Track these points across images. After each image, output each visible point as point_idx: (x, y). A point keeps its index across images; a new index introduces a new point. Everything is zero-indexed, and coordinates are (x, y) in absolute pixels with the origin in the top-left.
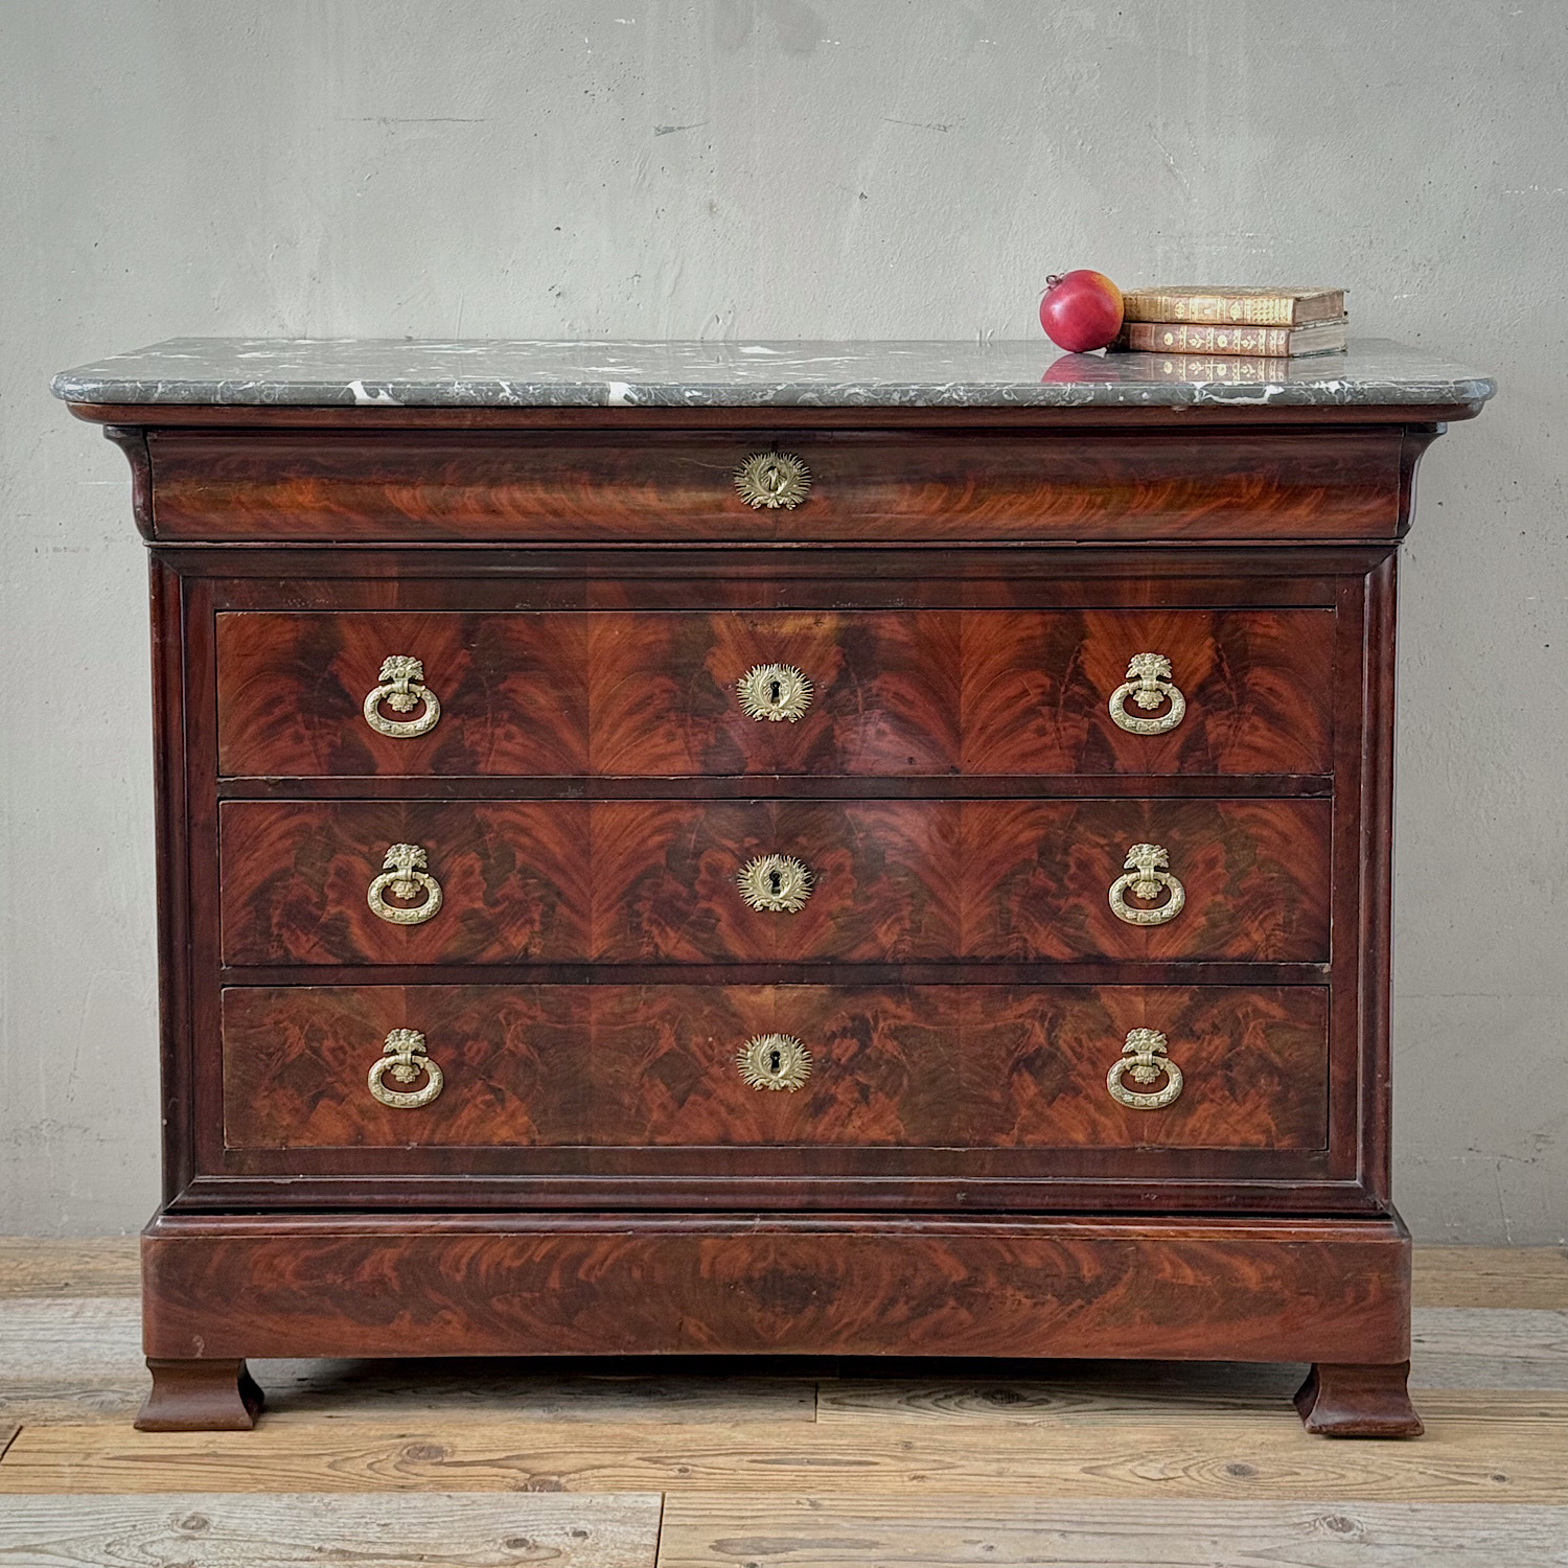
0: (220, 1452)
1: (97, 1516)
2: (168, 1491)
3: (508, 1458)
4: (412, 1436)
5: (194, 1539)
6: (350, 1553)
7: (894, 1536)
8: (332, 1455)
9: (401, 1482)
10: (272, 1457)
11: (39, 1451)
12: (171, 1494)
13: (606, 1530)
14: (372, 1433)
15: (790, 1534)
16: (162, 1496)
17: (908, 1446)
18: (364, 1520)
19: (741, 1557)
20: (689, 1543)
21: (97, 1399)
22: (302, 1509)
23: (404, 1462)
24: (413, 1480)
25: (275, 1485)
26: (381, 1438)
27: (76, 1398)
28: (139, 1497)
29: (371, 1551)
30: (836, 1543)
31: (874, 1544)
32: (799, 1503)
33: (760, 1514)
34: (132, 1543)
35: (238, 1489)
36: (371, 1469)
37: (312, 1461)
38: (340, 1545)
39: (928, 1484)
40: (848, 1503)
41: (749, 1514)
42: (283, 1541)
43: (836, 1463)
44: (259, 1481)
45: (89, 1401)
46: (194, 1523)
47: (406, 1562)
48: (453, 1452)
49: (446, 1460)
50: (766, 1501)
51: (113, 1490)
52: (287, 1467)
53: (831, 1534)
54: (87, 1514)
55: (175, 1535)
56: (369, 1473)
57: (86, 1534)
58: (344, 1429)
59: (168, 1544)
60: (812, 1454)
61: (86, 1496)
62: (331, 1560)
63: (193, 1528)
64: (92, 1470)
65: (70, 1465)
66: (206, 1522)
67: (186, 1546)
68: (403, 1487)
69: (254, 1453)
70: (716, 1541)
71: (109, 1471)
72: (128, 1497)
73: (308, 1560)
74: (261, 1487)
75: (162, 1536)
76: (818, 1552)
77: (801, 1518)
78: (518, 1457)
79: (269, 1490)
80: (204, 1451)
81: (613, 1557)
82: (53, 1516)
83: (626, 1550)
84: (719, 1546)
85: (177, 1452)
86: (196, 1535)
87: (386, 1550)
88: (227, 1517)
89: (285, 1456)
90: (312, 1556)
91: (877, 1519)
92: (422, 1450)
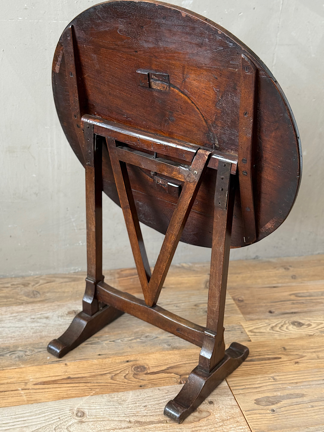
0: (72, 376)
1: (44, 415)
2: (63, 398)
3: (168, 369)
4: (131, 361)
5: (84, 422)
6: (141, 422)
7: (306, 390)
8: (109, 373)
9: (140, 384)
10: (90, 377)
11: (8, 383)
12: (64, 400)
13: (218, 400)
14: (117, 361)
15: (275, 394)
16: (62, 401)
17: (285, 349)
18: (137, 405)
19: (267, 407)
20: (247, 402)
21: (16, 355)
22: (113, 401)
23: (135, 374)
24: (143, 383)
25: (97, 390)
26: (121, 363)
27: (8, 355)
28: (53, 402)
29: (148, 420)
30: (291, 396)
31: (303, 396)
32: (270, 379)
33: (260, 385)
34: (63, 427)
35: (87, 394)
36: (126, 379)
37: (104, 377)
38: (136, 419)
39: (301, 365)
40: (283, 377)
41: (257, 386)
42: (115, 419)
43: (269, 359)
44: (91, 389)
45: (14, 356)
46: (79, 414)
47: (162, 425)
48: (149, 368)
49: (149, 372)
50: (259, 379)
51: (43, 401)
52: (98, 381)
53: (287, 392)
54: (39, 414)
55: (76, 421)
56: (126, 380)
57: (44, 425)
58: (107, 360)
59: (76, 425)
60: (260, 355)
61: (35, 405)
62: (137, 427)
63: (81, 416)
64: (31, 391)
65: (22, 390)
66: (84, 413)
67: (83, 426)
68: (141, 386)
69: (83, 375)
70: (255, 400)
71: (38, 391)
72: (50, 403)
73: (128, 428)
74: (94, 392)
75: (72, 422)
76: (288, 401)
77: (275, 386)
78: (172, 368)
79: (97, 394)
80: (65, 377)
81: (228, 413)
82: (28, 416)
83: (229, 408)
84: (258, 402)
85: (57, 378)
86: (84, 420)
87: (152, 419)
88: (90, 409)
89: (94, 376)
90: (129, 425)
91: (297, 383)
92: (138, 368)
